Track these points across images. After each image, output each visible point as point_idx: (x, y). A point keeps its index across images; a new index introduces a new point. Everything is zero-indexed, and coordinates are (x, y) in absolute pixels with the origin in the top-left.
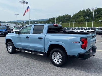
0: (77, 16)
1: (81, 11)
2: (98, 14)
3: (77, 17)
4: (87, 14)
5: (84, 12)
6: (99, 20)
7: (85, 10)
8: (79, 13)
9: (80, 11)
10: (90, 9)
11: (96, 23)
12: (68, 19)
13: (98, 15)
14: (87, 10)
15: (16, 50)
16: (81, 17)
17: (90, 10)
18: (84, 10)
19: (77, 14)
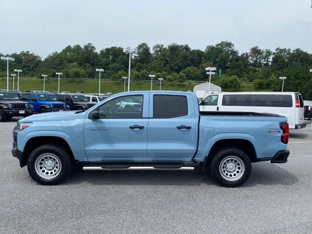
0: (59, 61)
1: (70, 46)
2: (114, 61)
3: (61, 64)
4: (87, 58)
5: (79, 53)
6: (120, 78)
7: (82, 47)
8: (65, 51)
9: (68, 49)
10: (93, 45)
11: (114, 84)
12: (32, 66)
13: (115, 64)
14: (85, 47)
15: (84, 168)
16: (71, 64)
17: (93, 47)
18: (78, 47)
19: (58, 55)
